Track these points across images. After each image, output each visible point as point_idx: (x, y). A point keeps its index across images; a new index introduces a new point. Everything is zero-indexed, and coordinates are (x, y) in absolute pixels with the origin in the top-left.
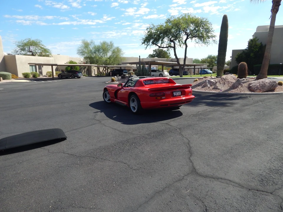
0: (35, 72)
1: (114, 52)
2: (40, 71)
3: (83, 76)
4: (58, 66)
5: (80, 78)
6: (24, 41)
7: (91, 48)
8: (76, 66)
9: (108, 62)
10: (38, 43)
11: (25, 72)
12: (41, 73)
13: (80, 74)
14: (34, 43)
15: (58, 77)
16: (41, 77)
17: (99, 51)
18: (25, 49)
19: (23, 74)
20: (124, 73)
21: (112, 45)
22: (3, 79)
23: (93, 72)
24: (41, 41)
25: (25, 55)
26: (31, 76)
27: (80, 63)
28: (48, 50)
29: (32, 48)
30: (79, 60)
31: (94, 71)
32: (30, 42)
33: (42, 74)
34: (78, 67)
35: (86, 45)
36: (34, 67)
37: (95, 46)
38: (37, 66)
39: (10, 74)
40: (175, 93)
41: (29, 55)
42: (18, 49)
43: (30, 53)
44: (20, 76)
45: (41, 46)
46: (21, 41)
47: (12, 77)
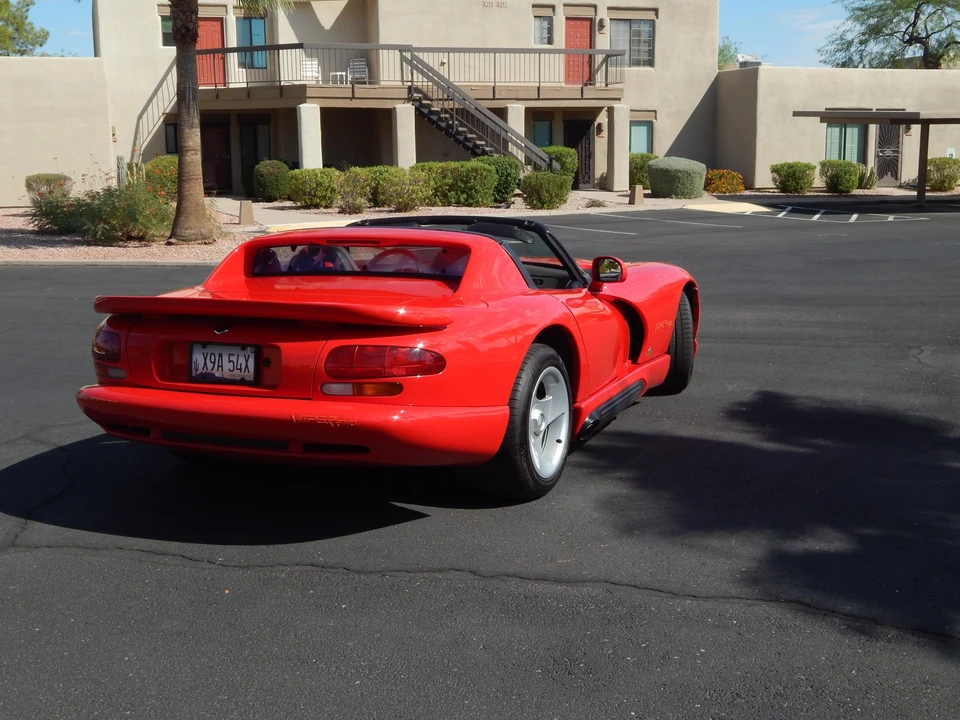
0: (859, 161)
2: (888, 152)
11: (791, 161)
12: (889, 167)
16: (885, 189)
18: (890, 26)
19: (775, 170)
22: (646, 196)
25: (895, 62)
26: (819, 182)
33: (896, 175)
36: (853, 133)
38: (873, 129)
39: (698, 168)
40: (205, 359)
41: (910, 64)
42: (855, 30)
43: (915, 51)
44: (764, 179)
47: (708, 184)
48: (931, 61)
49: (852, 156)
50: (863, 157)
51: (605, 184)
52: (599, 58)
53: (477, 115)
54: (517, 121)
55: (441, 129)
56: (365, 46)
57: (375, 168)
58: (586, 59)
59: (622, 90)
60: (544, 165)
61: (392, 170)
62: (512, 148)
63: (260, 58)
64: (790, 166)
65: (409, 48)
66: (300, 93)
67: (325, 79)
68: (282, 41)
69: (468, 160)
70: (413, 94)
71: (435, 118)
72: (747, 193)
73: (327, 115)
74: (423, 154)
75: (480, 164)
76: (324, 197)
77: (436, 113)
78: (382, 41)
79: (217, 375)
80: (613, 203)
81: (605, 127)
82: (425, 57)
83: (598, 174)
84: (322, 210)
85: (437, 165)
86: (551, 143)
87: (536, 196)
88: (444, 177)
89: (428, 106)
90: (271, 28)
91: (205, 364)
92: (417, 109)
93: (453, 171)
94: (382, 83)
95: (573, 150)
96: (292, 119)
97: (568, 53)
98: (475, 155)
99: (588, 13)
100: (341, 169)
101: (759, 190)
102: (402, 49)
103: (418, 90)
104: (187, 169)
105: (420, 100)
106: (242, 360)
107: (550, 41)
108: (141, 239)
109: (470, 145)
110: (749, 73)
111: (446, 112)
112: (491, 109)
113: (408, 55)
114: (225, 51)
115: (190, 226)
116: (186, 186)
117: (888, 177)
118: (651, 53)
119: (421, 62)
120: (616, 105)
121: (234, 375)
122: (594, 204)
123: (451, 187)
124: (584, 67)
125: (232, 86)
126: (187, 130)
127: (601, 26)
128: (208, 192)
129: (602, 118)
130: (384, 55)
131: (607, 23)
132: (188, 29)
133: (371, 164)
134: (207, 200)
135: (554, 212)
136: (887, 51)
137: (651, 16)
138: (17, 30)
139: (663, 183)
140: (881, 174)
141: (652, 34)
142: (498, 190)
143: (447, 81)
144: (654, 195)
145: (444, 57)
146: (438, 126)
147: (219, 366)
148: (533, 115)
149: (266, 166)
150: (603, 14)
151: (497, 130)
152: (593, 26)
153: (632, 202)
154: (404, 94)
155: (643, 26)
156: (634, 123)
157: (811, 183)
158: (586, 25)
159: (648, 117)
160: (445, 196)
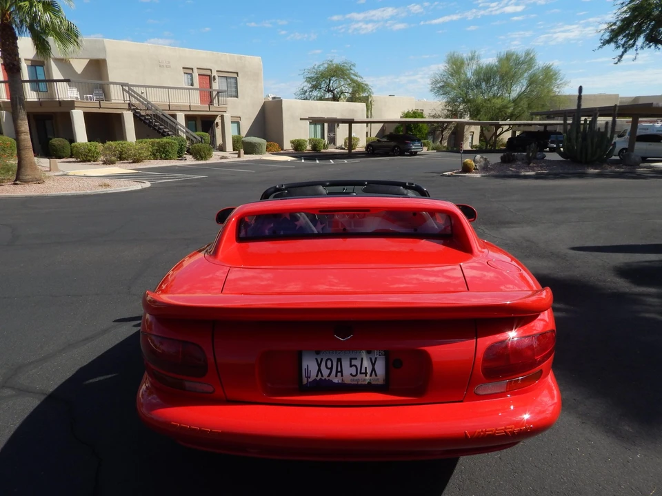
0: (322, 138)
1: (532, 82)
2: (332, 135)
3: (433, 149)
4: (386, 124)
6: (319, 67)
7: (469, 75)
8: (420, 125)
9: (510, 111)
10: (348, 70)
11: (297, 138)
12: (333, 140)
13: (417, 143)
14: (338, 72)
15: (367, 150)
16: (331, 150)
17: (487, 80)
18: (320, 85)
19: (292, 142)
20: (552, 142)
21: (529, 61)
22: (245, 154)
23: (467, 139)
24: (354, 65)
25: (321, 99)
26: (309, 147)
27: (434, 117)
28: (366, 85)
29: (334, 84)
30: (433, 106)
31: (473, 136)
32: (332, 70)
33: (335, 144)
34: (425, 125)
35: (456, 65)
36: (319, 127)
37: (481, 68)
38: (326, 125)
39: (263, 141)
40: (319, 366)
41: (328, 100)
42: (307, 86)
43: (329, 95)
44: (288, 146)
45: (352, 76)
46: (314, 68)
47: (267, 148)
48: (335, 99)
49: (319, 136)
50: (323, 136)
51: (223, 149)
52: (214, 93)
53: (164, 118)
54: (181, 119)
55: (146, 123)
56: (100, 82)
57: (118, 142)
58: (208, 94)
59: (226, 108)
60: (196, 140)
61: (126, 142)
62: (180, 132)
63: (42, 86)
64: (298, 141)
65: (126, 85)
66: (71, 104)
67: (82, 98)
68: (55, 78)
69: (162, 138)
70: (131, 107)
71: (143, 118)
72: (282, 152)
73: (88, 116)
74: (139, 136)
75: (169, 140)
76: (93, 156)
77: (143, 116)
78: (110, 80)
79: (336, 381)
80: (230, 156)
81: (220, 124)
82: (135, 89)
83: (218, 145)
84: (92, 162)
85: (149, 140)
86: (196, 131)
87: (198, 155)
88: (153, 146)
89: (139, 113)
90: (49, 71)
91: (319, 370)
92: (135, 116)
93: (158, 143)
94: (113, 101)
95: (207, 134)
96: (68, 117)
97: (201, 90)
98: (164, 136)
99: (208, 73)
100: (104, 142)
101: (285, 150)
102: (122, 85)
103: (133, 105)
104: (23, 143)
105: (134, 110)
106: (366, 364)
107: (192, 85)
109: (161, 131)
110: (277, 103)
111: (148, 115)
112: (170, 115)
113: (127, 88)
114: (22, 82)
115: (28, 174)
116: (23, 152)
117: (332, 144)
118: (237, 92)
119: (133, 91)
120: (224, 114)
121: (357, 380)
122: (223, 158)
123: (157, 151)
124: (209, 97)
125: (29, 100)
126: (20, 122)
127: (214, 79)
128: (37, 154)
129: (218, 120)
130: (112, 86)
131: (217, 77)
133: (115, 140)
134: (36, 160)
135: (208, 162)
136: (319, 95)
137: (235, 75)
139: (250, 149)
140: (330, 143)
141: (236, 83)
142: (178, 152)
143: (149, 103)
145: (143, 90)
146: (144, 122)
147: (337, 372)
148: (188, 118)
149: (56, 141)
150: (214, 73)
151: (174, 125)
152: (211, 79)
153: (239, 156)
154: (127, 107)
155: (232, 78)
156: (232, 122)
157: (306, 147)
158: (208, 78)
159: (238, 120)
160: (154, 155)
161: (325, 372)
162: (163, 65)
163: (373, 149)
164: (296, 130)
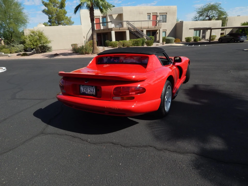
0: (199, 36)
2: (204, 35)
5: (243, 41)
6: (204, 6)
10: (217, 6)
11: (188, 37)
12: (204, 37)
13: (244, 37)
14: (212, 8)
15: (219, 40)
16: (203, 41)
18: (203, 14)
19: (186, 38)
24: (220, 4)
25: (204, 20)
26: (192, 40)
28: (225, 12)
29: (210, 13)
32: (209, 7)
36: (198, 32)
38: (201, 31)
39: (173, 38)
41: (206, 20)
42: (198, 15)
43: (207, 18)
44: (184, 40)
45: (219, 9)
46: (201, 7)
47: (175, 41)
48: (210, 19)
49: (198, 35)
50: (200, 36)
51: (158, 42)
52: (158, 21)
53: (139, 32)
54: (145, 32)
56: (121, 21)
57: (123, 41)
59: (161, 27)
60: (149, 39)
61: (126, 41)
62: (144, 37)
63: (105, 24)
64: (188, 38)
66: (111, 29)
67: (115, 27)
68: (108, 21)
69: (137, 39)
70: (129, 29)
71: (132, 32)
73: (116, 33)
74: (130, 38)
75: (139, 39)
78: (124, 20)
80: (160, 45)
81: (158, 33)
82: (131, 23)
85: (133, 40)
86: (150, 36)
87: (148, 44)
88: (134, 42)
89: (131, 31)
90: (107, 19)
92: (130, 32)
94: (124, 27)
95: (154, 37)
96: (110, 33)
97: (153, 21)
98: (138, 38)
99: (156, 14)
100: (118, 41)
101: (182, 42)
102: (127, 21)
103: (129, 28)
105: (130, 30)
106: (92, 90)
107: (150, 19)
108: (88, 53)
109: (138, 36)
110: (182, 23)
111: (134, 31)
112: (141, 31)
113: (128, 22)
114: (100, 23)
115: (95, 51)
116: (94, 45)
117: (204, 39)
118: (166, 20)
119: (130, 23)
120: (160, 29)
121: (90, 93)
122: (157, 45)
123: (135, 43)
124: (155, 23)
125: (101, 29)
126: (94, 36)
127: (158, 16)
128: (98, 45)
129: (158, 31)
130: (124, 22)
131: (159, 16)
132: (93, 19)
134: (97, 47)
136: (203, 18)
137: (166, 14)
138: (69, 22)
139: (168, 41)
141: (166, 17)
142: (142, 44)
143: (134, 27)
144: (166, 43)
145: (133, 22)
146: (133, 34)
148: (147, 31)
149: (107, 41)
150: (158, 14)
151: (142, 34)
152: (157, 16)
153: (163, 44)
154: (127, 29)
155: (164, 16)
156: (163, 32)
157: (191, 40)
158: (156, 16)
159: (165, 31)
160: (134, 45)
161: (85, 91)
162: (140, 13)
163: (222, 40)
164: (188, 33)
